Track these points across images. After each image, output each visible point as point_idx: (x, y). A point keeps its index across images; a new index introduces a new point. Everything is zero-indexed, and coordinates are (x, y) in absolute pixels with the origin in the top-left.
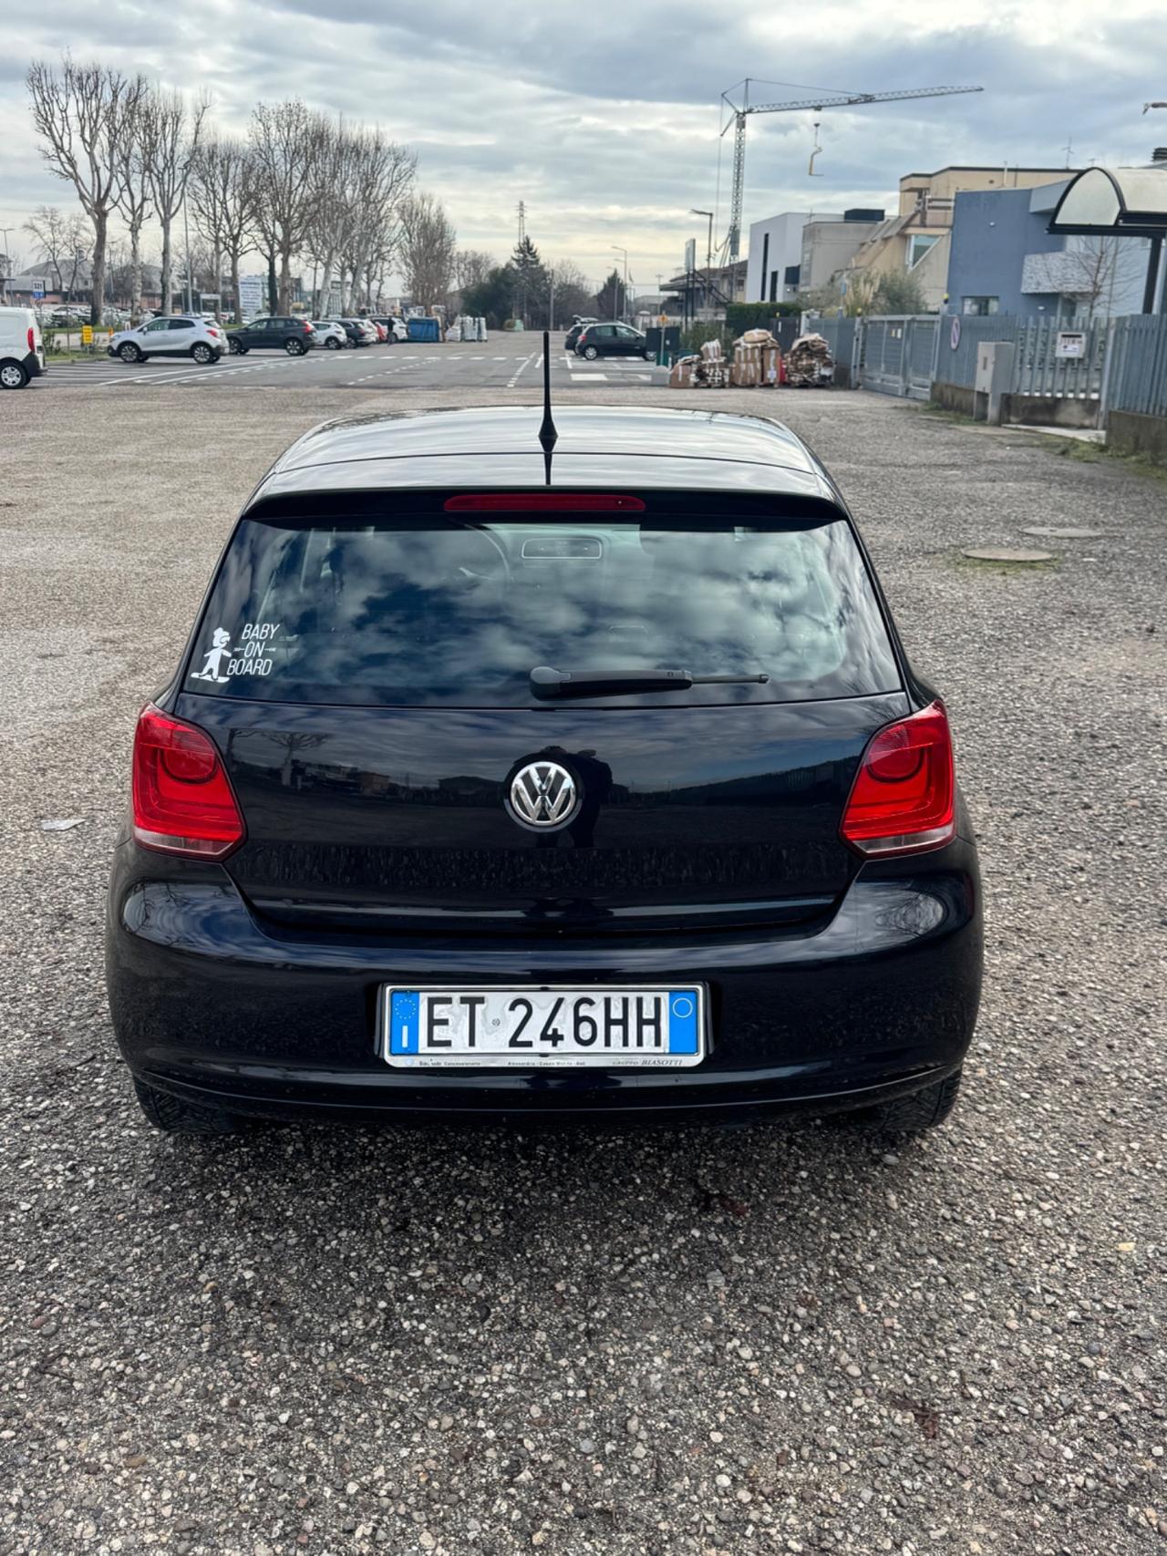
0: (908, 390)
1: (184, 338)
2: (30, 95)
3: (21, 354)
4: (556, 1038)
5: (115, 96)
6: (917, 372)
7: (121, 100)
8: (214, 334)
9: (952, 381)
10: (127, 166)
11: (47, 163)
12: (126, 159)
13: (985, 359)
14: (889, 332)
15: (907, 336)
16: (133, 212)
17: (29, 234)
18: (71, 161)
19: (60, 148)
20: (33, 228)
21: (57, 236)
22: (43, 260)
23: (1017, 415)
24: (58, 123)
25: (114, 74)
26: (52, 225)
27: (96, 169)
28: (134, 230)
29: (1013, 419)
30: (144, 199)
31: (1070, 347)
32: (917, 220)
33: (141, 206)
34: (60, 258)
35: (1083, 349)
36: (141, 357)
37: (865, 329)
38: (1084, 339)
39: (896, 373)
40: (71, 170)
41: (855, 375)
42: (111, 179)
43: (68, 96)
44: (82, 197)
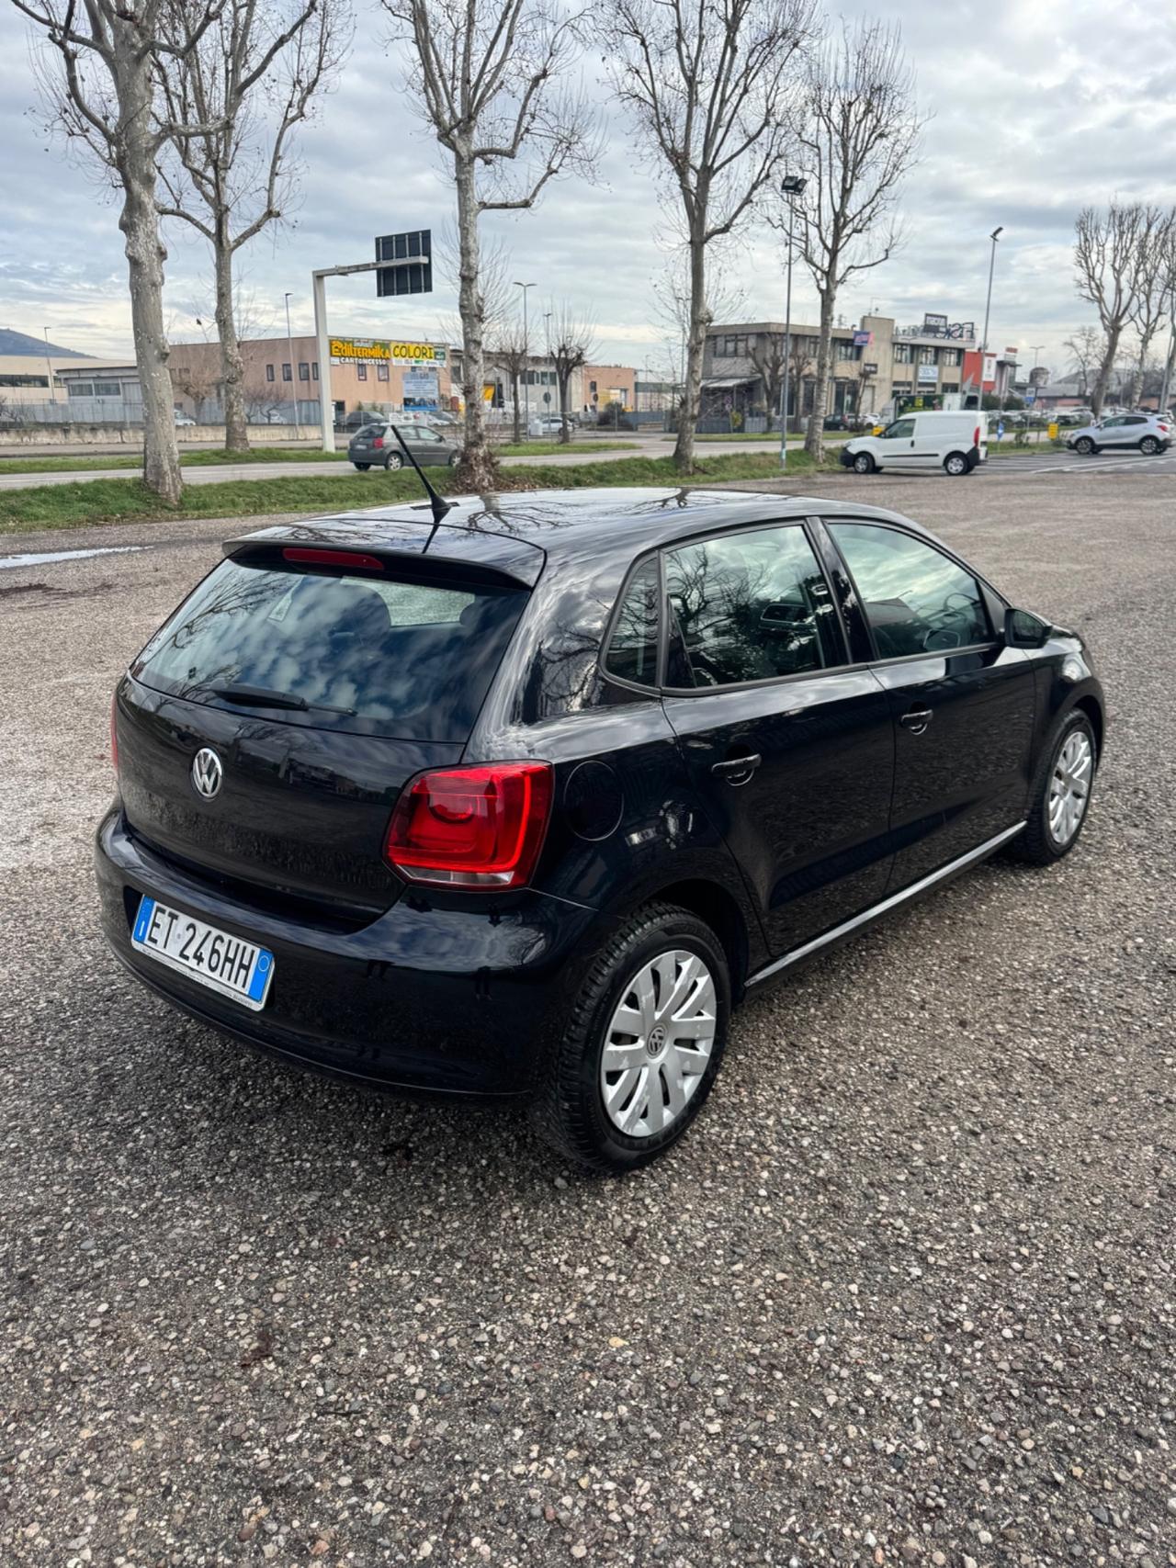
1: (1136, 432)
2: (1077, 235)
3: (966, 448)
4: (199, 959)
5: (1149, 227)
7: (1153, 231)
8: (1164, 429)
10: (1150, 285)
11: (1078, 291)
12: (1149, 281)
16: (1147, 326)
17: (1068, 349)
18: (1099, 287)
19: (1091, 277)
20: (1071, 344)
21: (1091, 350)
22: (1074, 371)
24: (1094, 257)
25: (1153, 209)
26: (1088, 341)
27: (1119, 291)
28: (1145, 341)
30: (1160, 313)
33: (1155, 320)
34: (1089, 368)
36: (1094, 449)
40: (1097, 294)
42: (1131, 299)
43: (1108, 232)
44: (1103, 316)
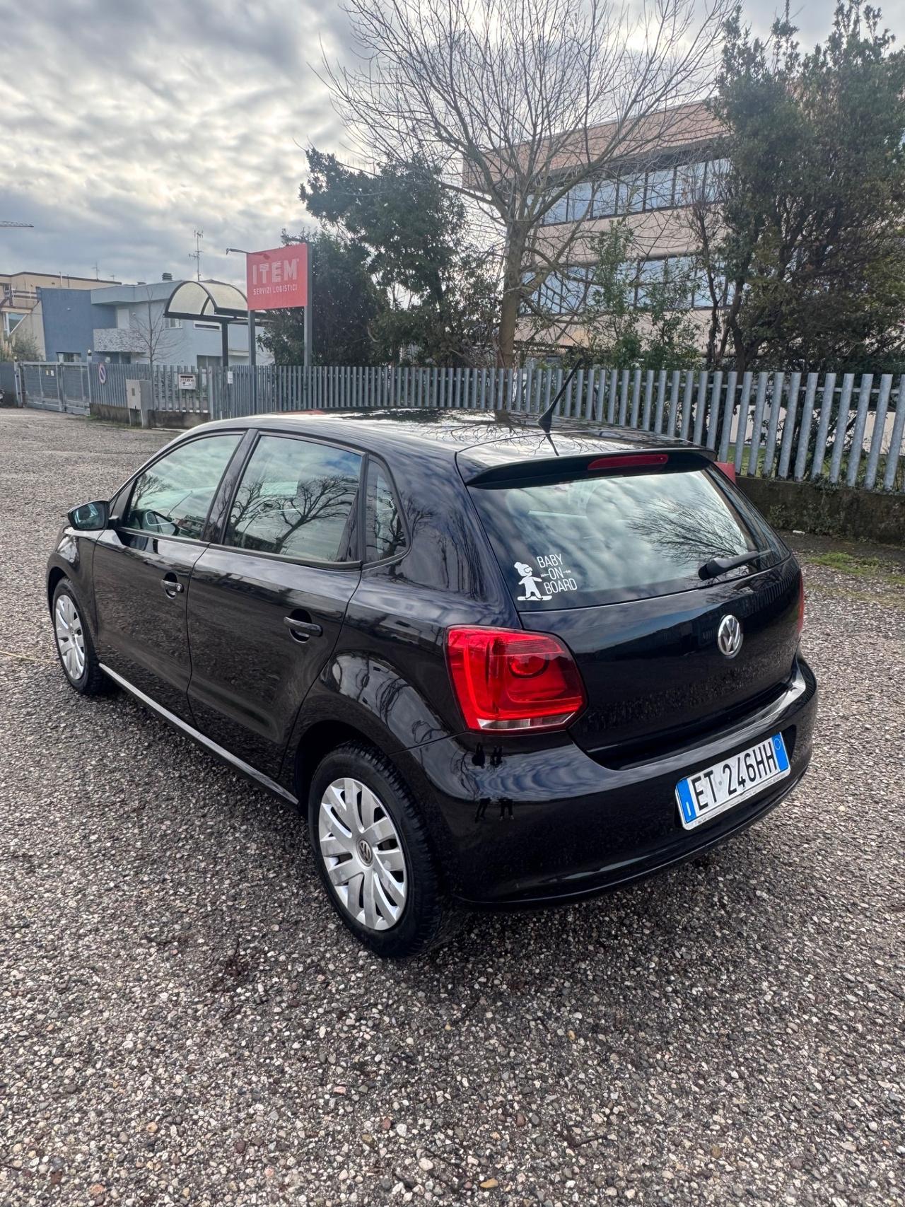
0: (66, 408)
4: (743, 782)
6: (70, 396)
9: (105, 403)
13: (133, 390)
14: (44, 372)
15: (59, 374)
23: (160, 422)
29: (158, 424)
31: (187, 383)
32: (7, 303)
35: (195, 383)
37: (22, 370)
38: (194, 378)
39: (56, 397)
41: (19, 398)
